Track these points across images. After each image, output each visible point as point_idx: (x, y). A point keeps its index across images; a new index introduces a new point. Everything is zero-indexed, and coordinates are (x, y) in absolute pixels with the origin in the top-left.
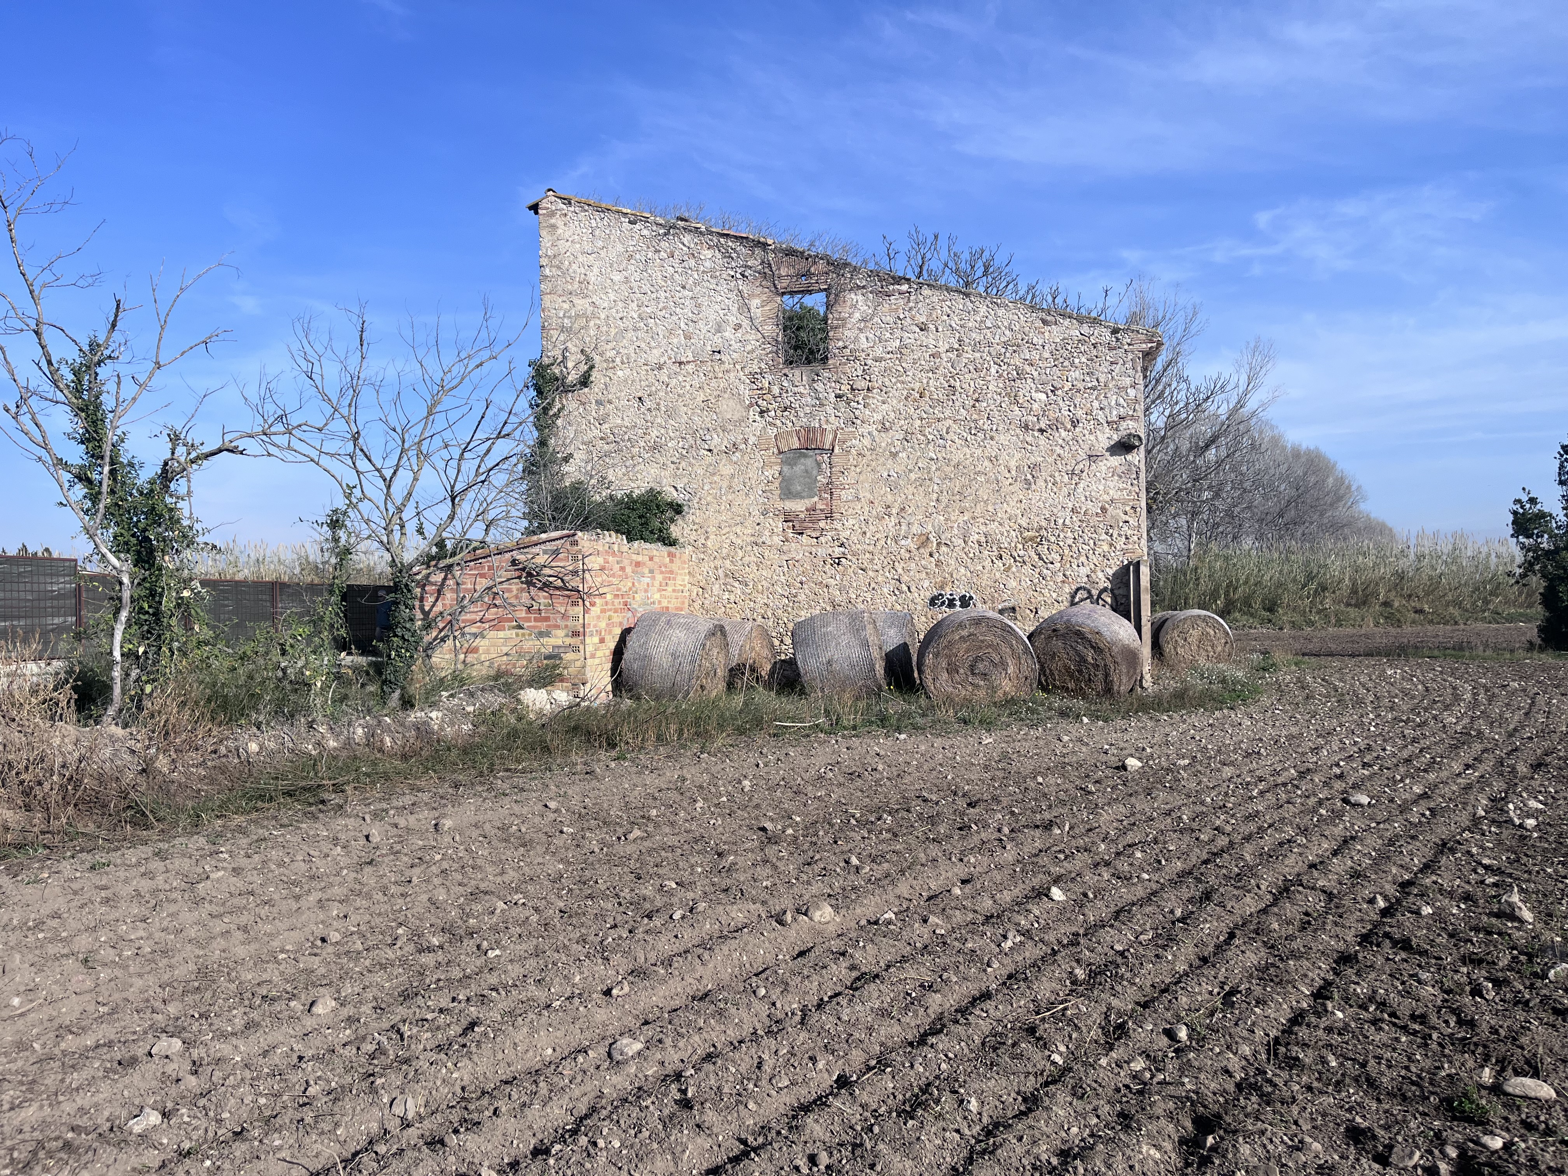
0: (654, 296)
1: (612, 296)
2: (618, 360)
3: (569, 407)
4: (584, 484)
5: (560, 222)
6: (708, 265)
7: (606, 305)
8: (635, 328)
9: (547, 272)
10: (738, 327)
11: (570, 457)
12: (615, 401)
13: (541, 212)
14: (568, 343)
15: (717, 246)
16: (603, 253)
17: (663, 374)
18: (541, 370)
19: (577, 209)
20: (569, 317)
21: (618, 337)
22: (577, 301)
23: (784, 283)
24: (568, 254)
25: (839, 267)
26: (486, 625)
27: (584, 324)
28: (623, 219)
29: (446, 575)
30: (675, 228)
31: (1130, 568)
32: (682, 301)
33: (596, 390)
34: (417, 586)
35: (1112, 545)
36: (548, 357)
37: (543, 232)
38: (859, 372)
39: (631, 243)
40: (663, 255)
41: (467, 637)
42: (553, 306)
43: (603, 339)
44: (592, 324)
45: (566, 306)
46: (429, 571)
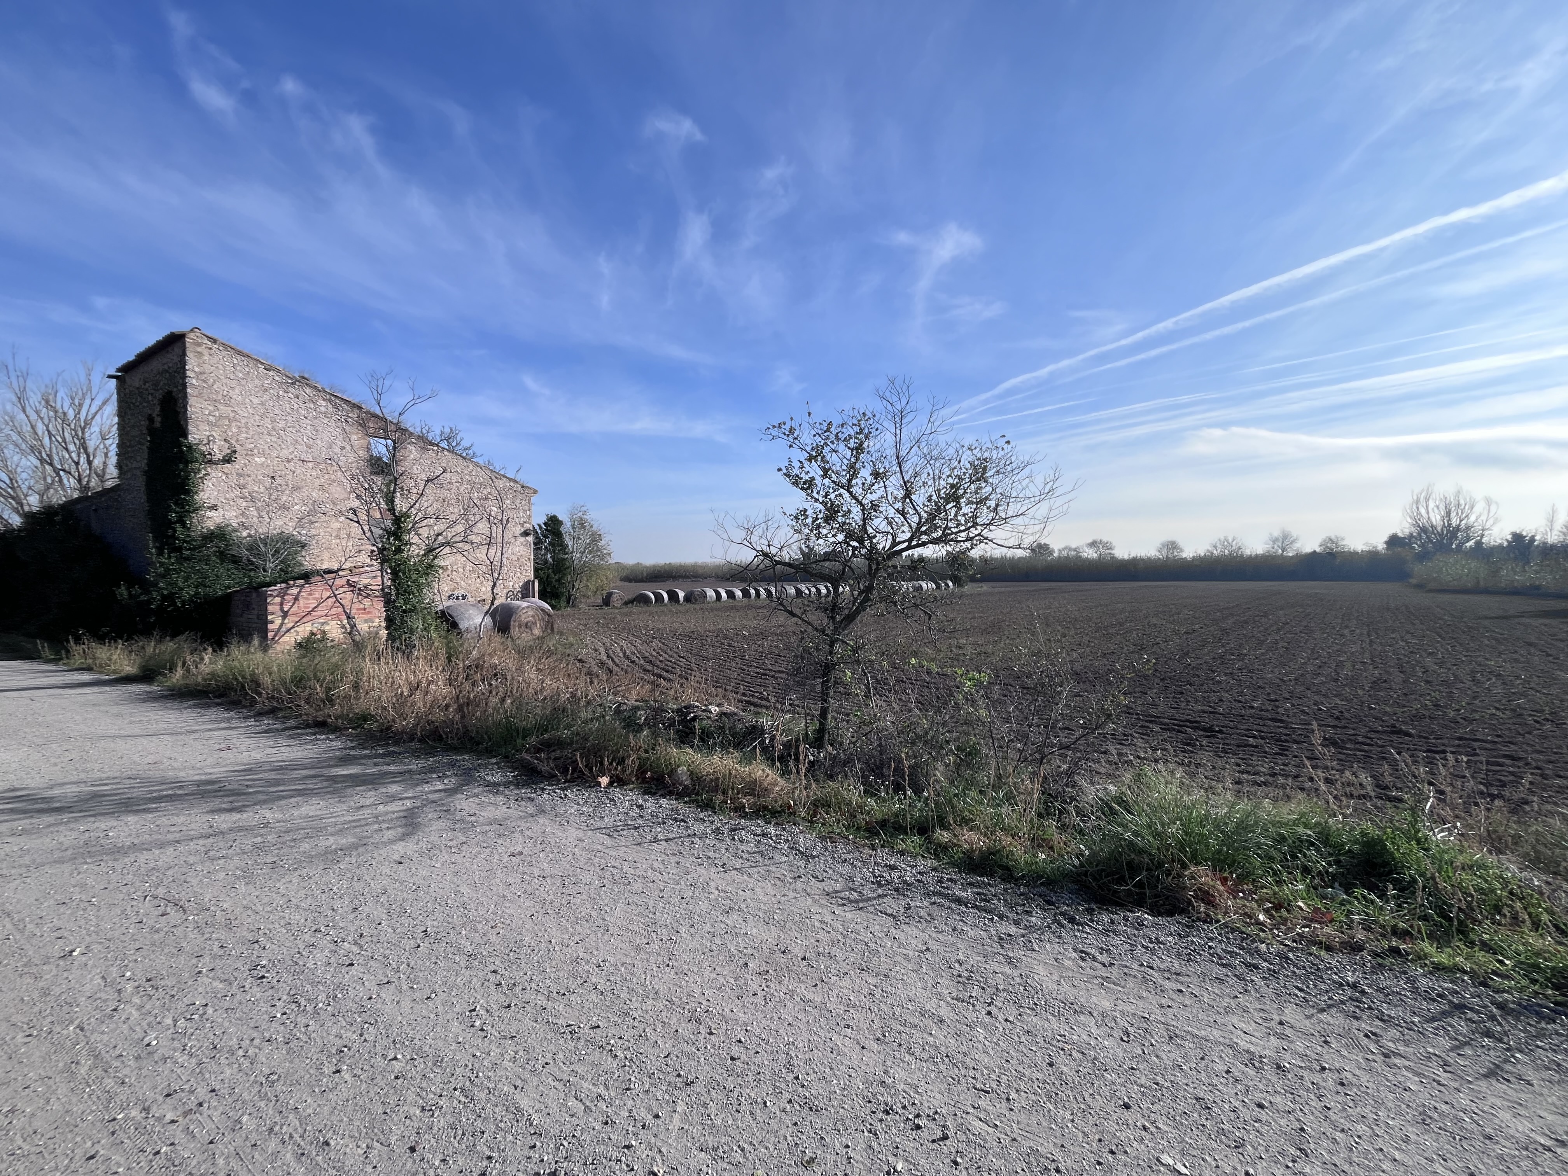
0: (284, 418)
1: (251, 411)
2: (256, 451)
3: (214, 474)
4: (227, 525)
5: (206, 352)
6: (323, 409)
7: (246, 415)
8: (270, 435)
9: (194, 382)
10: (343, 448)
11: (214, 508)
12: (253, 477)
13: (187, 340)
14: (214, 433)
15: (330, 400)
16: (243, 382)
17: (291, 466)
18: (190, 447)
19: (221, 348)
20: (214, 416)
21: (256, 437)
22: (221, 407)
23: (372, 431)
24: (213, 375)
25: (403, 431)
26: (330, 618)
27: (227, 423)
28: (259, 366)
29: (301, 590)
30: (300, 382)
31: (528, 583)
32: (304, 425)
33: (237, 467)
34: (277, 596)
35: (521, 573)
36: (195, 438)
37: (190, 354)
38: (413, 485)
39: (266, 382)
40: (291, 396)
41: (316, 625)
42: (199, 405)
43: (243, 435)
44: (234, 424)
45: (211, 408)
46: (288, 588)
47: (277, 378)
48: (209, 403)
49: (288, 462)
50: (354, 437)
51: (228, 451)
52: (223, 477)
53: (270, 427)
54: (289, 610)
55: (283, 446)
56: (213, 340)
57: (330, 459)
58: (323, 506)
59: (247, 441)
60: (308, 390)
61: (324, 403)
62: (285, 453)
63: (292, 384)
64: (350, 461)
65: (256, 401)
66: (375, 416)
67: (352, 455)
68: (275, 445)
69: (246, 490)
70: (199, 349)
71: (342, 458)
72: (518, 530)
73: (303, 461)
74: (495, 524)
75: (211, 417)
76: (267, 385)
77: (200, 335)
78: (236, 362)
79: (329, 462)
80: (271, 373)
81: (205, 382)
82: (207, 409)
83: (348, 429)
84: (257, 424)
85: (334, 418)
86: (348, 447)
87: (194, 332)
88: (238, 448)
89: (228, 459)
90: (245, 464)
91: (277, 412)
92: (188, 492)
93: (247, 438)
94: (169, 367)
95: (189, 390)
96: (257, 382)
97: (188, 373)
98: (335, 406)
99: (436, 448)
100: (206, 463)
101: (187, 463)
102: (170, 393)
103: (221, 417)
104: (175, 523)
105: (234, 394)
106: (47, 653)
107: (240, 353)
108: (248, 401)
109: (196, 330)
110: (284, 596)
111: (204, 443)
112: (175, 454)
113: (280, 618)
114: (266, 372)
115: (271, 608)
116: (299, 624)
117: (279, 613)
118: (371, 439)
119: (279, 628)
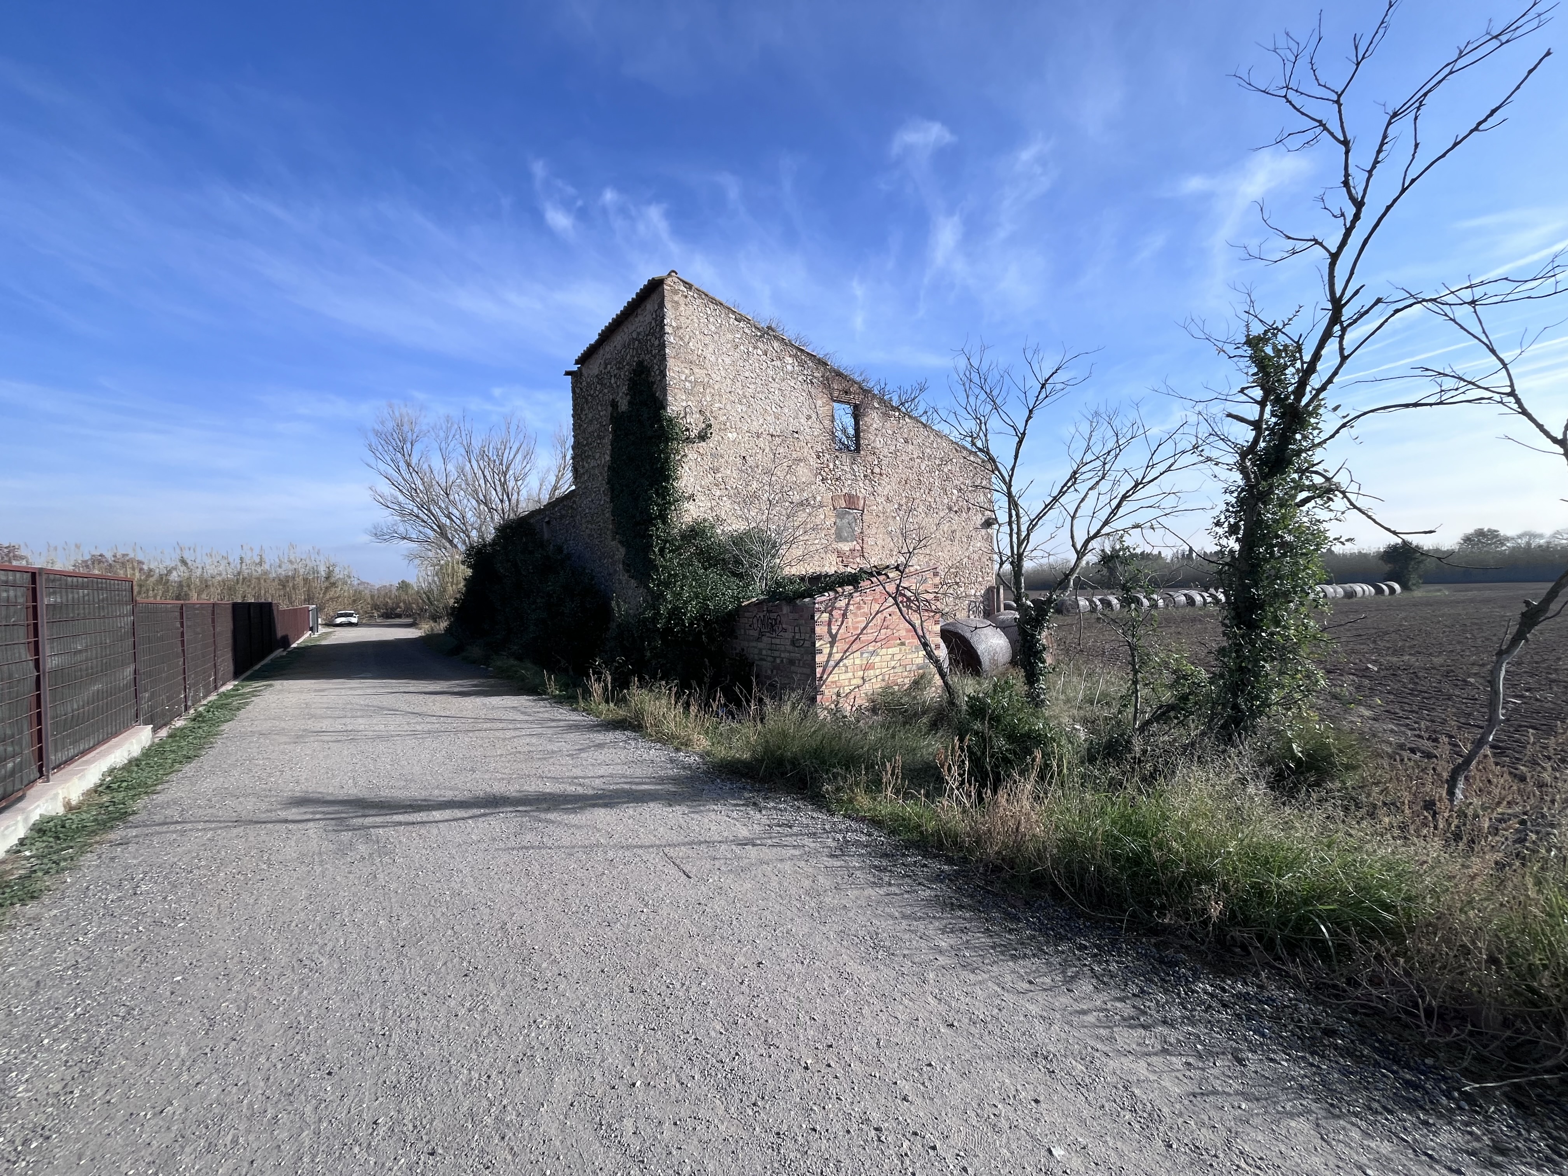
0: (753, 381)
1: (723, 374)
2: (728, 424)
3: (690, 456)
4: (705, 520)
5: (682, 301)
6: (789, 368)
7: (718, 379)
8: (740, 403)
9: (672, 339)
10: (809, 417)
11: (692, 498)
12: (726, 457)
13: (665, 287)
14: (690, 403)
15: (795, 356)
16: (716, 337)
17: (761, 442)
18: (670, 420)
19: (695, 295)
20: (690, 382)
21: (729, 407)
22: (696, 370)
23: (836, 394)
24: (688, 329)
25: (866, 392)
26: (879, 644)
27: (702, 390)
28: (731, 315)
29: (849, 601)
30: (768, 334)
31: (990, 590)
32: (773, 390)
33: (711, 445)
34: (825, 611)
35: (983, 578)
36: (673, 411)
37: (668, 305)
38: (876, 463)
39: (737, 336)
40: (760, 352)
41: (865, 655)
42: (677, 369)
43: (716, 405)
44: (708, 391)
45: (687, 371)
46: (836, 598)
47: (746, 330)
48: (686, 365)
49: (758, 437)
50: (819, 403)
51: (704, 426)
52: (699, 459)
53: (740, 393)
54: (837, 633)
55: (753, 418)
56: (689, 286)
57: (797, 433)
58: (791, 493)
59: (720, 412)
60: (776, 344)
61: (789, 360)
62: (755, 426)
63: (761, 337)
64: (816, 433)
65: (728, 361)
66: (839, 374)
67: (817, 425)
68: (746, 417)
69: (719, 475)
70: (676, 298)
71: (808, 430)
72: (979, 519)
73: (772, 436)
74: (956, 512)
75: (687, 383)
76: (737, 340)
77: (676, 280)
78: (709, 313)
79: (796, 435)
80: (741, 324)
81: (681, 339)
82: (683, 372)
83: (813, 391)
84: (729, 389)
85: (800, 379)
86: (814, 416)
87: (672, 276)
88: (712, 421)
89: (703, 437)
90: (718, 441)
91: (747, 374)
92: (667, 478)
93: (720, 409)
94: (639, 334)
95: (667, 351)
96: (730, 336)
97: (668, 329)
98: (802, 364)
99: (897, 414)
100: (683, 442)
101: (668, 440)
102: (640, 363)
103: (696, 382)
104: (655, 518)
105: (707, 353)
106: (553, 689)
107: (713, 301)
108: (720, 361)
109: (673, 274)
110: (832, 610)
111: (681, 416)
112: (656, 431)
113: (828, 645)
114: (737, 323)
115: (818, 630)
116: (848, 654)
117: (828, 638)
118: (835, 404)
119: (828, 661)
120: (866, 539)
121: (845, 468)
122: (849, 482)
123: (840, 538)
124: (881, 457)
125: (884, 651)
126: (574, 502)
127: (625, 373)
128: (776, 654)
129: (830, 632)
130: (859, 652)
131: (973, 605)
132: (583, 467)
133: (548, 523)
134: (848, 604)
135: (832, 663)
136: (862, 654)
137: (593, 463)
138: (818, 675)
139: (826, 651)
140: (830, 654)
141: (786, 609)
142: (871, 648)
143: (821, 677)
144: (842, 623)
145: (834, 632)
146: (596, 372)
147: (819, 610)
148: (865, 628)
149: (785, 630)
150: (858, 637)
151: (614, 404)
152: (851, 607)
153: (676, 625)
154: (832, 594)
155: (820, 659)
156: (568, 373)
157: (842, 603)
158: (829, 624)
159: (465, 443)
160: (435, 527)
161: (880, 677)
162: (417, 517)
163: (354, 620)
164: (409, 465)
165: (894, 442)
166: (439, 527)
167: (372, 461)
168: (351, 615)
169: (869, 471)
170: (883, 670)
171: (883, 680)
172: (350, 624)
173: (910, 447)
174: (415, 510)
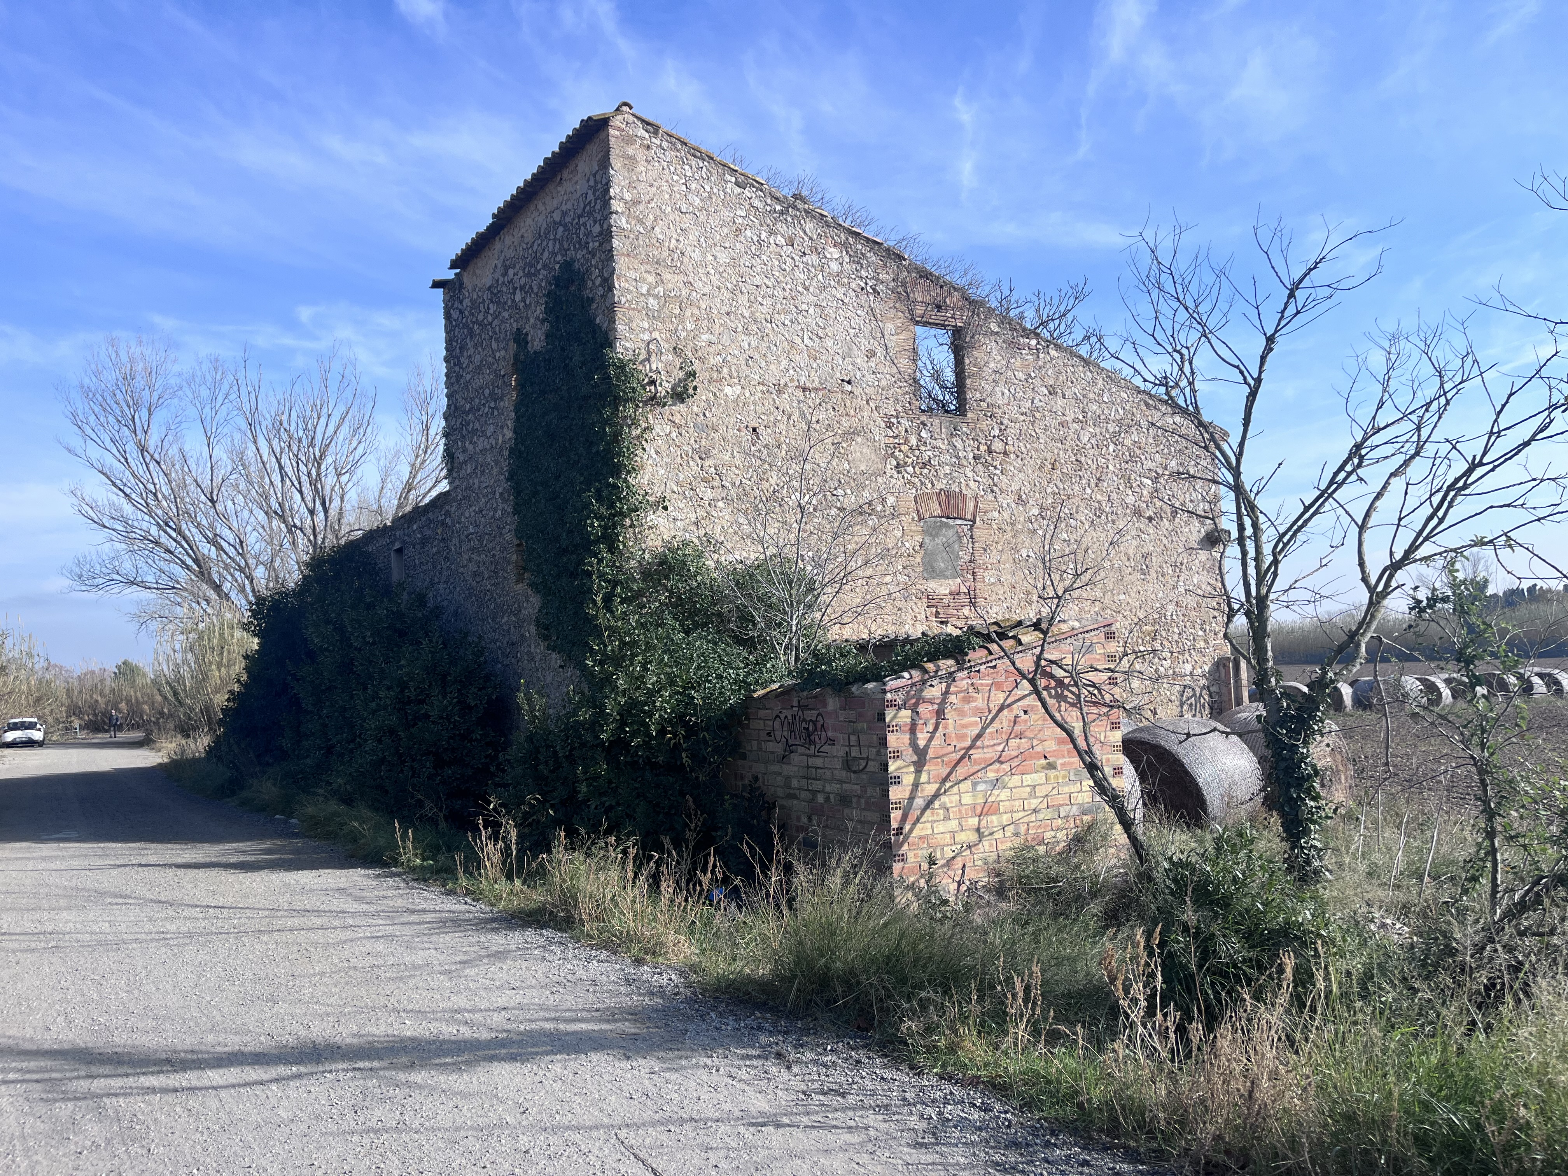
0: (770, 292)
1: (715, 280)
2: (725, 370)
3: (658, 429)
4: (685, 544)
5: (641, 155)
6: (835, 266)
7: (707, 290)
8: (746, 331)
9: (623, 222)
10: (871, 354)
11: (661, 504)
12: (722, 430)
13: (612, 131)
14: (656, 335)
15: (845, 246)
16: (702, 216)
17: (784, 401)
18: (622, 366)
19: (665, 144)
20: (656, 297)
21: (725, 340)
22: (666, 276)
23: (919, 310)
24: (653, 205)
25: (974, 304)
26: (1006, 767)
27: (677, 311)
28: (728, 177)
29: (948, 687)
30: (795, 207)
31: (1220, 664)
32: (804, 307)
33: (695, 409)
34: (904, 706)
35: (1206, 641)
36: (626, 349)
37: (616, 162)
38: (996, 432)
39: (739, 212)
40: (781, 240)
41: (981, 787)
42: (632, 274)
43: (704, 337)
44: (688, 313)
45: (651, 279)
46: (924, 682)
47: (756, 203)
48: (649, 267)
49: (779, 392)
50: (889, 327)
51: (681, 375)
52: (674, 435)
53: (747, 315)
54: (927, 746)
55: (771, 358)
56: (653, 128)
57: (849, 382)
58: (840, 492)
59: (711, 350)
60: (809, 226)
61: (836, 252)
62: (774, 373)
63: (782, 213)
64: (884, 383)
65: (723, 257)
66: (925, 275)
67: (887, 369)
68: (757, 356)
69: (710, 462)
70: (630, 151)
71: (870, 378)
72: (1196, 531)
73: (804, 389)
74: (1150, 519)
75: (651, 300)
76: (740, 220)
77: (631, 119)
78: (689, 174)
79: (848, 388)
80: (747, 192)
81: (640, 222)
82: (644, 281)
83: (877, 306)
84: (726, 309)
85: (853, 285)
86: (880, 353)
87: (622, 112)
88: (697, 366)
89: (680, 395)
90: (708, 402)
91: (758, 280)
92: (617, 470)
93: (710, 344)
94: (564, 214)
95: (615, 243)
96: (726, 214)
97: (616, 205)
98: (857, 259)
99: (1033, 342)
100: (646, 404)
101: (616, 401)
102: (567, 265)
103: (666, 296)
104: (597, 541)
105: (688, 243)
106: (411, 855)
107: (696, 153)
108: (710, 258)
109: (625, 108)
110: (916, 705)
111: (641, 357)
112: (597, 385)
113: (912, 769)
114: (739, 190)
115: (893, 740)
116: (948, 785)
117: (910, 756)
118: (919, 330)
119: (912, 798)
120: (980, 573)
121: (939, 443)
122: (947, 470)
123: (931, 571)
124: (1005, 422)
125: (1016, 780)
126: (448, 514)
127: (541, 282)
128: (817, 785)
129: (913, 744)
130: (968, 783)
131: (1188, 693)
132: (465, 451)
133: (399, 551)
134: (946, 693)
135: (919, 802)
136: (975, 785)
137: (482, 443)
138: (894, 825)
139: (908, 779)
140: (916, 785)
141: (832, 703)
142: (991, 775)
143: (900, 829)
144: (936, 728)
145: (922, 743)
146: (488, 281)
147: (893, 704)
148: (979, 736)
149: (832, 742)
150: (966, 755)
151: (520, 339)
152: (952, 698)
153: (634, 734)
154: (916, 674)
155: (896, 794)
156: (436, 285)
157: (935, 691)
158: (913, 729)
159: (246, 407)
160: (190, 562)
161: (1010, 829)
162: (157, 543)
163: (37, 735)
164: (143, 449)
165: (1030, 394)
166: (196, 561)
167: (76, 442)
168: (31, 726)
169: (983, 448)
170: (1016, 816)
171: (1016, 834)
172: (30, 743)
173: (1060, 402)
174: (154, 530)
